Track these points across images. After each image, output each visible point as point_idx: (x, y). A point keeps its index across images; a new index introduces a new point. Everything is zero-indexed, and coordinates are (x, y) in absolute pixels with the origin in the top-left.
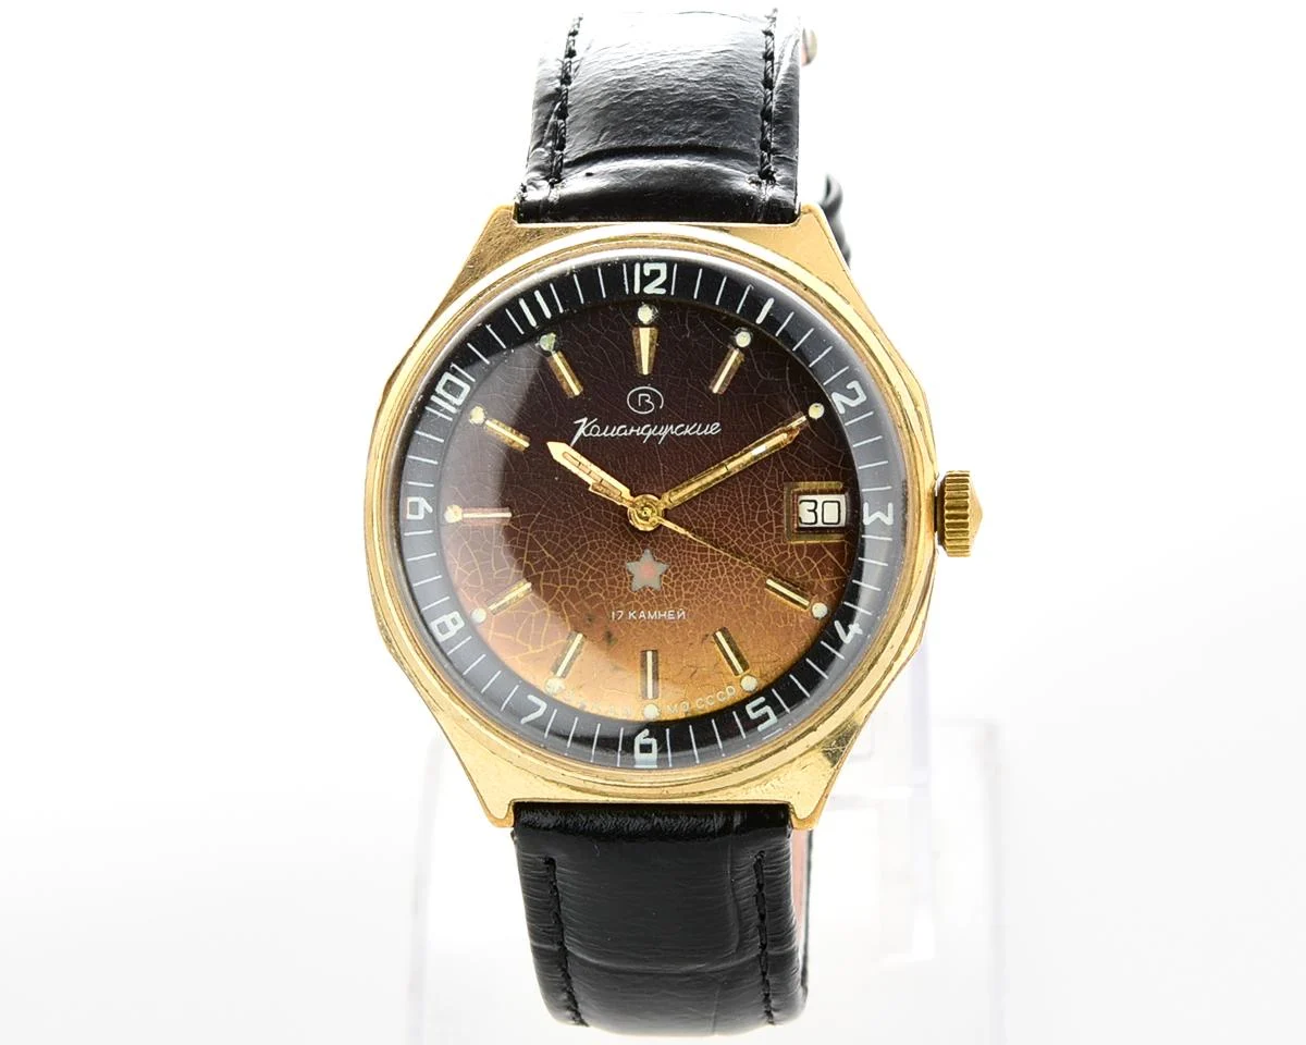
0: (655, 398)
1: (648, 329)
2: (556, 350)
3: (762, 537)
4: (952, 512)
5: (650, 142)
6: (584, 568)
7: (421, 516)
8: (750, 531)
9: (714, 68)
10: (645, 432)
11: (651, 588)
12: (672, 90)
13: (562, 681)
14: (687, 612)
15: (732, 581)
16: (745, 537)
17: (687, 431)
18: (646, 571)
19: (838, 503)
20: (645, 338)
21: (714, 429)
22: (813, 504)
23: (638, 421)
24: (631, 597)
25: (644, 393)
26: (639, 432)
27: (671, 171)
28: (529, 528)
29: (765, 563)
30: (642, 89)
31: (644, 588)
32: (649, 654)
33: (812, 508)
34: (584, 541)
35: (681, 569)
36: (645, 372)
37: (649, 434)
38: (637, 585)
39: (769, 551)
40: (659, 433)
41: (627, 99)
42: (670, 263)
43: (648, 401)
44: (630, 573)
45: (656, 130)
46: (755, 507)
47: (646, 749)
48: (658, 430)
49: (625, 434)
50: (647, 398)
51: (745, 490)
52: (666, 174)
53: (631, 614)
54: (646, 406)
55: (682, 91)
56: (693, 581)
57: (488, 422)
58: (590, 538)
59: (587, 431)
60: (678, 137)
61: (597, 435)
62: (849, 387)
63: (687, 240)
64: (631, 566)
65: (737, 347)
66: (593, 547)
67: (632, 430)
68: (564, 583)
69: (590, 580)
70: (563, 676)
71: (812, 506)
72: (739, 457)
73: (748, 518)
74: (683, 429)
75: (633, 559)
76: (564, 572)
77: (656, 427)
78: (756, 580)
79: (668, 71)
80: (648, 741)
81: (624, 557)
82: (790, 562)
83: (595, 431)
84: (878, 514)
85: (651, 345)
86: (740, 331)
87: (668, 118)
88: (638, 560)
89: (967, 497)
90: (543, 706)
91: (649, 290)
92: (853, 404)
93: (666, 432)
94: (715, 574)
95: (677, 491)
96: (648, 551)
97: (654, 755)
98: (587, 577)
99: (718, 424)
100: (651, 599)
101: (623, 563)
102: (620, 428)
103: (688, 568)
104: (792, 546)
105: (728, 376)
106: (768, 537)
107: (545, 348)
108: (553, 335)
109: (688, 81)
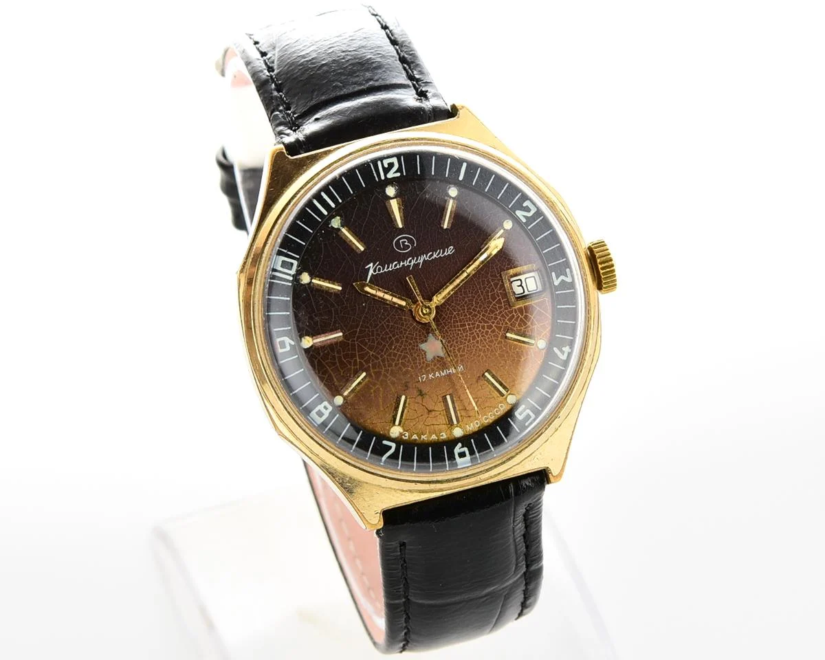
0: (410, 240)
1: (395, 200)
2: (343, 226)
3: (496, 309)
4: (603, 265)
5: (345, 91)
6: (395, 355)
7: (288, 348)
8: (488, 307)
9: (361, 40)
10: (410, 262)
11: (438, 357)
12: (343, 59)
13: (399, 427)
14: (463, 366)
15: (485, 340)
16: (486, 311)
17: (435, 256)
18: (433, 347)
19: (534, 277)
20: (394, 205)
21: (450, 251)
22: (519, 281)
23: (403, 257)
24: (428, 365)
25: (403, 239)
26: (406, 263)
27: (367, 105)
28: (355, 339)
29: (502, 324)
30: (324, 62)
31: (434, 358)
32: (448, 397)
33: (519, 284)
34: (391, 338)
35: (453, 341)
36: (400, 226)
37: (412, 263)
38: (430, 356)
39: (503, 316)
40: (418, 261)
41: (318, 70)
42: (398, 156)
43: (406, 243)
44: (423, 351)
45: (345, 84)
46: (488, 292)
47: (462, 455)
48: (417, 260)
49: (398, 267)
50: (405, 242)
51: (479, 283)
52: (365, 107)
53: (430, 376)
54: (406, 247)
55: (349, 57)
56: (462, 346)
57: (314, 281)
58: (394, 336)
59: (375, 271)
60: (361, 84)
61: (381, 272)
62: (525, 205)
63: (404, 140)
64: (423, 346)
65: (451, 197)
66: (397, 341)
67: (402, 264)
68: (385, 367)
69: (400, 361)
70: (399, 424)
71: (519, 283)
72: (472, 264)
73: (485, 300)
74: (432, 255)
75: (423, 342)
76: (383, 361)
77: (415, 258)
78: (500, 336)
79: (333, 49)
80: (462, 450)
81: (417, 342)
82: (517, 320)
83: (379, 270)
84: (562, 277)
85: (399, 208)
86: (450, 187)
87: (349, 75)
88: (426, 341)
89: (609, 254)
90: (393, 445)
91: (390, 175)
92: (529, 215)
93: (422, 260)
94: (474, 338)
95: (440, 293)
96: (431, 335)
97: (468, 457)
98: (398, 360)
99: (452, 247)
100: (440, 363)
101: (417, 346)
102: (394, 264)
103: (457, 339)
104: (515, 310)
105: (450, 216)
106: (500, 308)
107: (336, 227)
108: (338, 218)
109: (350, 51)
